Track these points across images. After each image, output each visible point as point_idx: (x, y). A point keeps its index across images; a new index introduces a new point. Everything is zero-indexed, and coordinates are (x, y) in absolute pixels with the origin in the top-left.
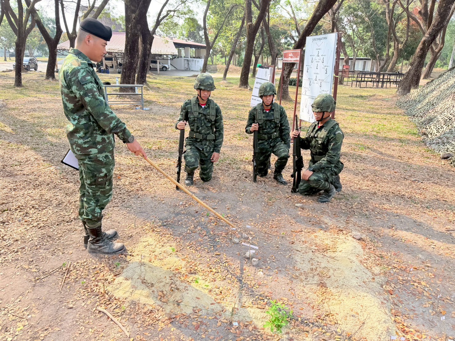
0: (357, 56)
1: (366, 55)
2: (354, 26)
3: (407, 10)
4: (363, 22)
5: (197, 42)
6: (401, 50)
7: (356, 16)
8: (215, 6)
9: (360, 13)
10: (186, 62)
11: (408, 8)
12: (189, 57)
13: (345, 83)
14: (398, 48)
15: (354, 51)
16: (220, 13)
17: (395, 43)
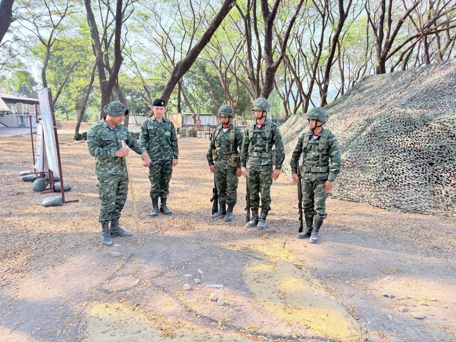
0: (200, 112)
1: (208, 111)
2: (194, 87)
3: (235, 74)
4: (201, 83)
5: (30, 97)
6: (235, 107)
7: (195, 78)
8: (51, 62)
9: (197, 75)
10: (19, 118)
11: (235, 73)
12: (23, 113)
13: (198, 136)
14: (233, 105)
15: (197, 108)
16: (58, 69)
17: (230, 102)
